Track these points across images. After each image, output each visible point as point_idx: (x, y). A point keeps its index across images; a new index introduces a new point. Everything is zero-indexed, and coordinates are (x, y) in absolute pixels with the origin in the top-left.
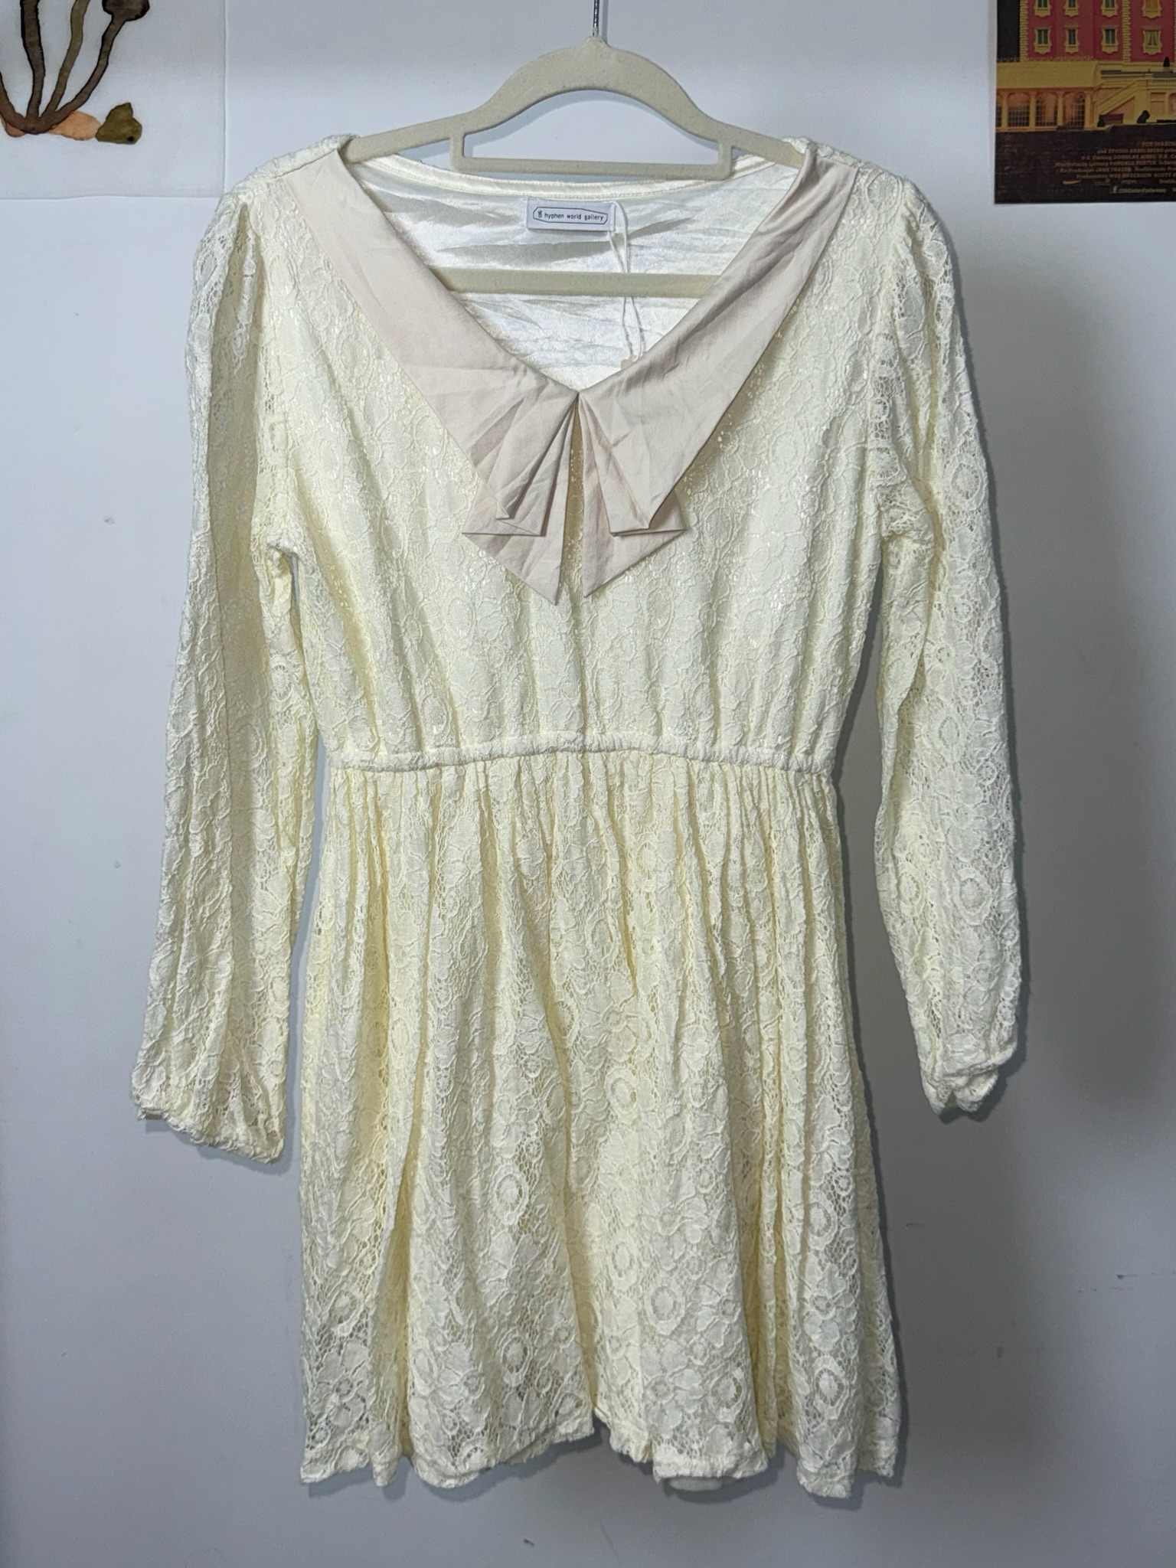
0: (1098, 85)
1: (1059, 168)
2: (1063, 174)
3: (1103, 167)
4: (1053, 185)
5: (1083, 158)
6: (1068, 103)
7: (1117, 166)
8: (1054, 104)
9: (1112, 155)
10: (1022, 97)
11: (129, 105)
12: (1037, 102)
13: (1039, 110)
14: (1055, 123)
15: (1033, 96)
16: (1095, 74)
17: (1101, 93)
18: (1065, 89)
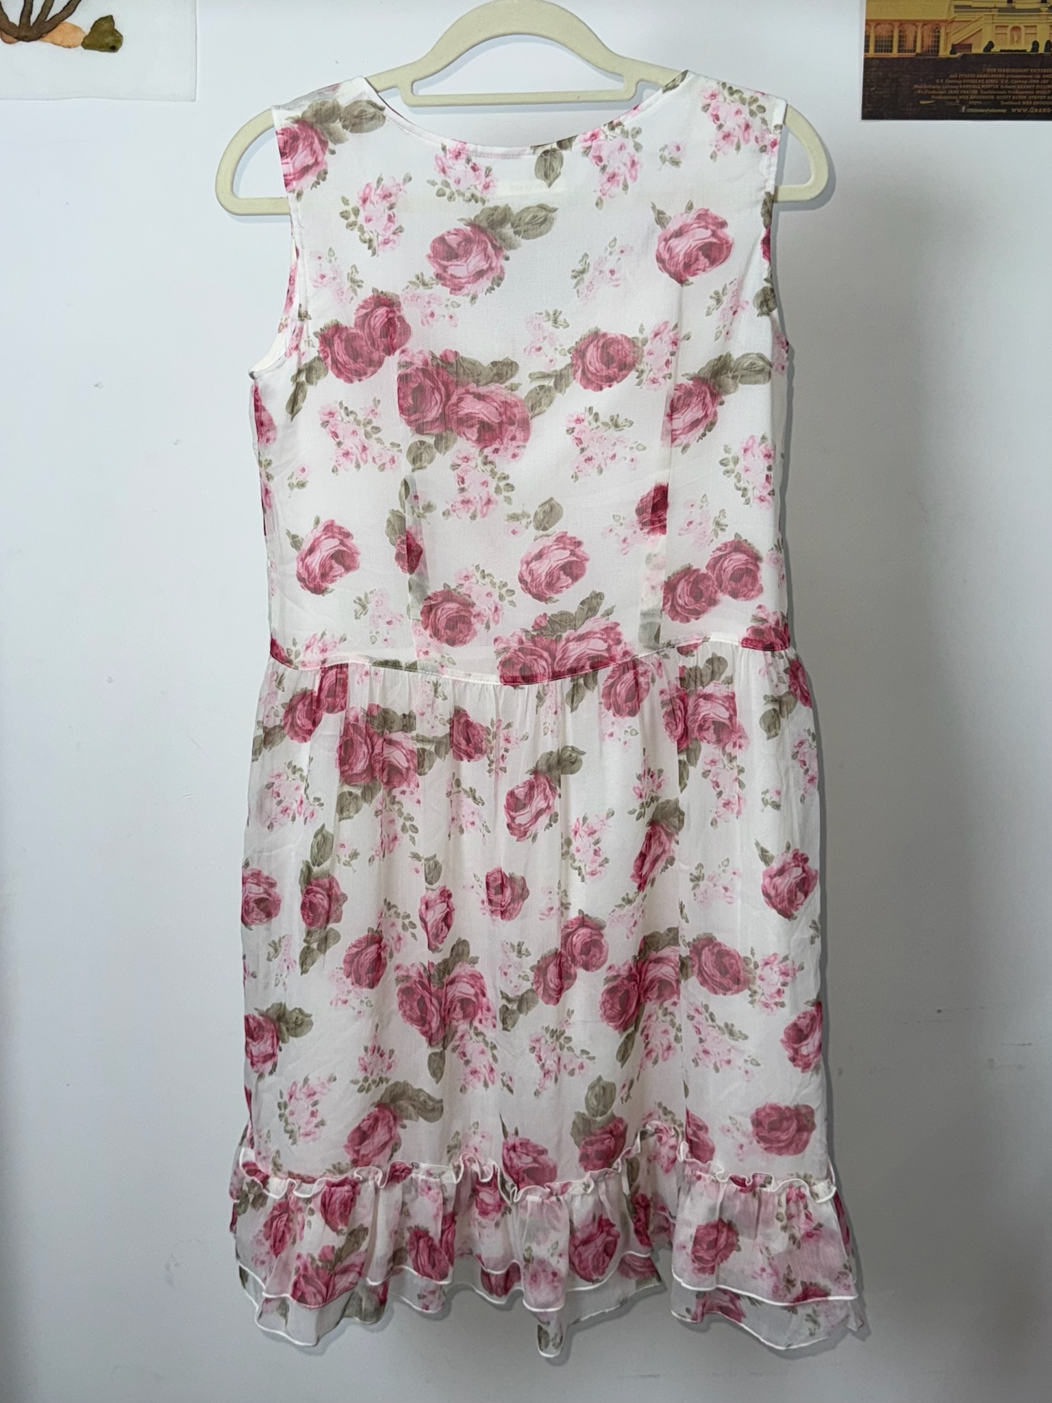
0: (951, 18)
1: (917, 89)
2: (920, 94)
3: (954, 89)
4: (911, 104)
5: (937, 81)
6: (926, 33)
7: (966, 89)
8: (913, 34)
9: (962, 79)
10: (888, 27)
11: (111, 17)
12: (900, 31)
13: (902, 39)
14: (914, 51)
15: (896, 27)
16: (949, 9)
17: (954, 24)
18: (924, 21)
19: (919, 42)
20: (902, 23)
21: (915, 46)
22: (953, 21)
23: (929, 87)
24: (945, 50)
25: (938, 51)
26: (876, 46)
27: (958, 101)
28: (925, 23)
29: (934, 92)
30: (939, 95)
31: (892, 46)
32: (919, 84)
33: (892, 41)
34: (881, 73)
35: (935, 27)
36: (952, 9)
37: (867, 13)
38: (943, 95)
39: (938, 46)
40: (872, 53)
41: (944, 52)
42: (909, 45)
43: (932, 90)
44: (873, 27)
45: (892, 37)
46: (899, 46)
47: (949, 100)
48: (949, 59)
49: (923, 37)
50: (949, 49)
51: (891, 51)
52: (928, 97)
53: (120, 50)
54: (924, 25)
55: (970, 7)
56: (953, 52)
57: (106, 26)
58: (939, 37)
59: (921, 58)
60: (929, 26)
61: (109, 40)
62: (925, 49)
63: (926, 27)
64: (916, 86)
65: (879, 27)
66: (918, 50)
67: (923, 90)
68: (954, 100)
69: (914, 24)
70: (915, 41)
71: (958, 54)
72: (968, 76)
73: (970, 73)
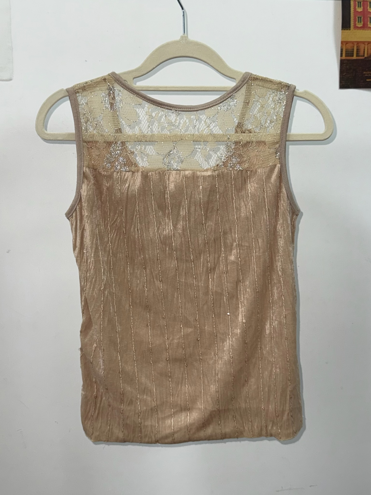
1: (365, 74)
2: (366, 77)
4: (362, 81)
6: (369, 47)
8: (363, 48)
10: (352, 45)
12: (357, 47)
13: (358, 50)
14: (364, 56)
15: (356, 45)
18: (368, 42)
19: (366, 52)
20: (358, 43)
21: (364, 54)
26: (346, 54)
31: (353, 54)
32: (366, 71)
33: (353, 52)
34: (348, 67)
37: (342, 38)
40: (344, 57)
42: (361, 53)
44: (344, 45)
45: (353, 49)
46: (357, 54)
49: (368, 49)
51: (353, 56)
52: (370, 78)
59: (367, 59)
62: (368, 55)
63: (369, 45)
64: (364, 73)
65: (347, 45)
66: (366, 56)
67: (368, 74)
69: (364, 43)
70: (364, 52)
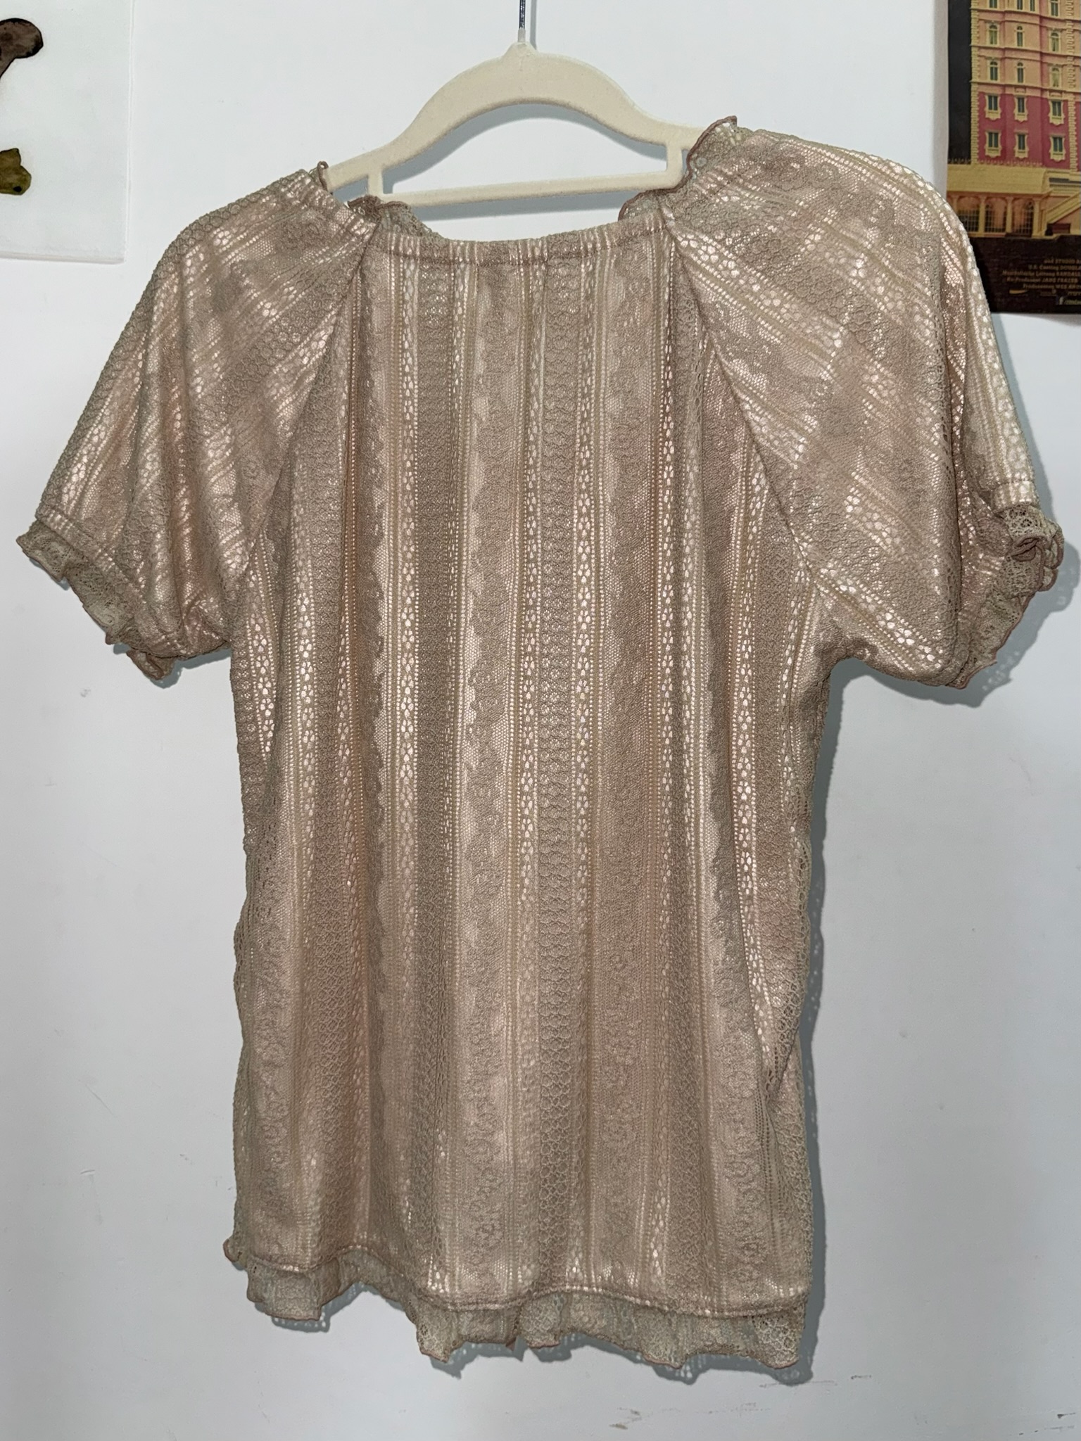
0: (1045, 193)
1: (1006, 276)
2: (1010, 283)
3: (1049, 277)
4: (998, 293)
5: (1030, 267)
6: (1018, 209)
7: (1064, 277)
8: (1002, 211)
9: (1059, 265)
10: (972, 200)
11: (17, 150)
13: (989, 215)
14: (1004, 230)
15: (983, 201)
16: (1044, 182)
17: (1050, 200)
18: (1015, 195)
19: (1009, 220)
20: (989, 196)
21: (1004, 224)
22: (1048, 196)
23: (1021, 273)
24: (1040, 230)
25: (1031, 231)
27: (1054, 291)
28: (1016, 197)
29: (1026, 280)
30: (1032, 283)
31: (977, 223)
32: (1009, 270)
33: (978, 218)
35: (1028, 202)
36: (1048, 183)
37: (949, 184)
38: (1037, 284)
39: (1031, 225)
41: (1039, 233)
42: (998, 222)
43: (1023, 277)
44: (955, 200)
45: (978, 212)
46: (987, 224)
47: (1043, 290)
48: (1044, 241)
49: (1013, 214)
50: (1044, 229)
51: (977, 229)
52: (1019, 286)
53: (27, 192)
54: (1015, 199)
55: (1066, 180)
56: (1049, 232)
57: (9, 161)
58: (1032, 214)
59: (1013, 238)
60: (1021, 201)
61: (13, 179)
62: (1015, 228)
63: (1016, 202)
64: (1005, 273)
65: (962, 200)
66: (1009, 229)
67: (1013, 276)
68: (1050, 290)
69: (1004, 199)
70: (1005, 219)
71: (1055, 236)
72: (1067, 261)
73: (1069, 257)
